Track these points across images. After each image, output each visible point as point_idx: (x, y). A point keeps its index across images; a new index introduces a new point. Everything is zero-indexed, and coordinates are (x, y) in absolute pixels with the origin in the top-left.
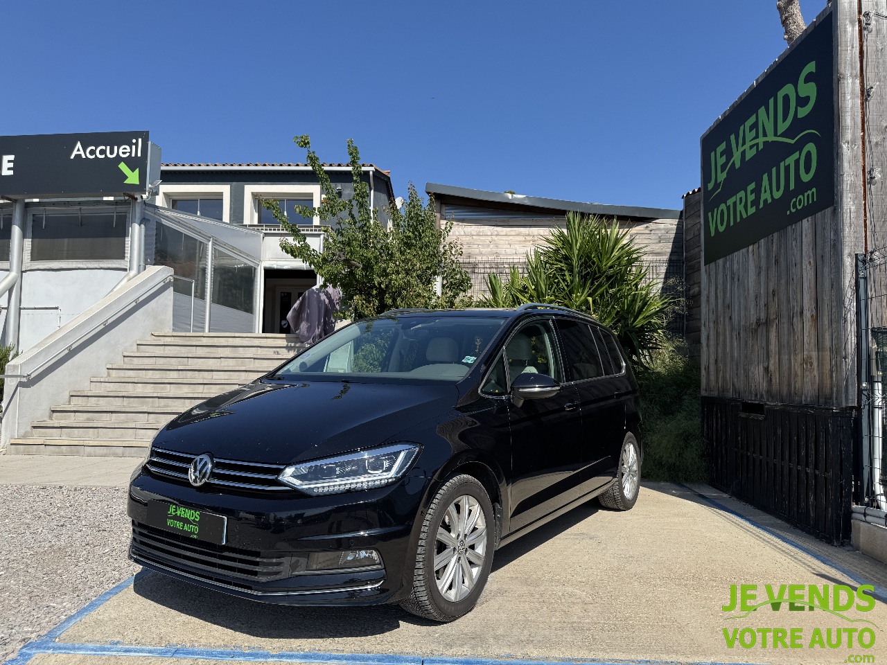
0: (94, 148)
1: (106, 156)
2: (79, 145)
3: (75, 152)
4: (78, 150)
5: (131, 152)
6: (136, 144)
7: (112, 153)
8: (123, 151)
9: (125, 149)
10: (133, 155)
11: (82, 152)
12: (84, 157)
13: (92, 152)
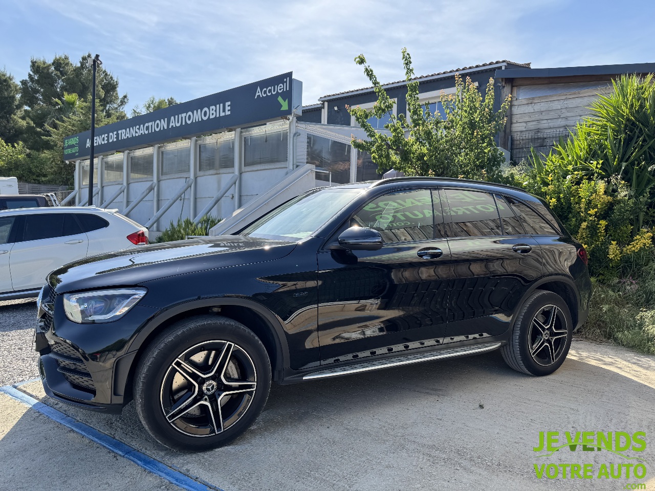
0: (265, 89)
1: (272, 93)
2: (259, 89)
3: (257, 94)
4: (259, 93)
5: (283, 88)
6: (286, 82)
7: (274, 91)
8: (280, 88)
9: (281, 86)
10: (285, 90)
11: (260, 94)
12: (261, 96)
13: (265, 92)
